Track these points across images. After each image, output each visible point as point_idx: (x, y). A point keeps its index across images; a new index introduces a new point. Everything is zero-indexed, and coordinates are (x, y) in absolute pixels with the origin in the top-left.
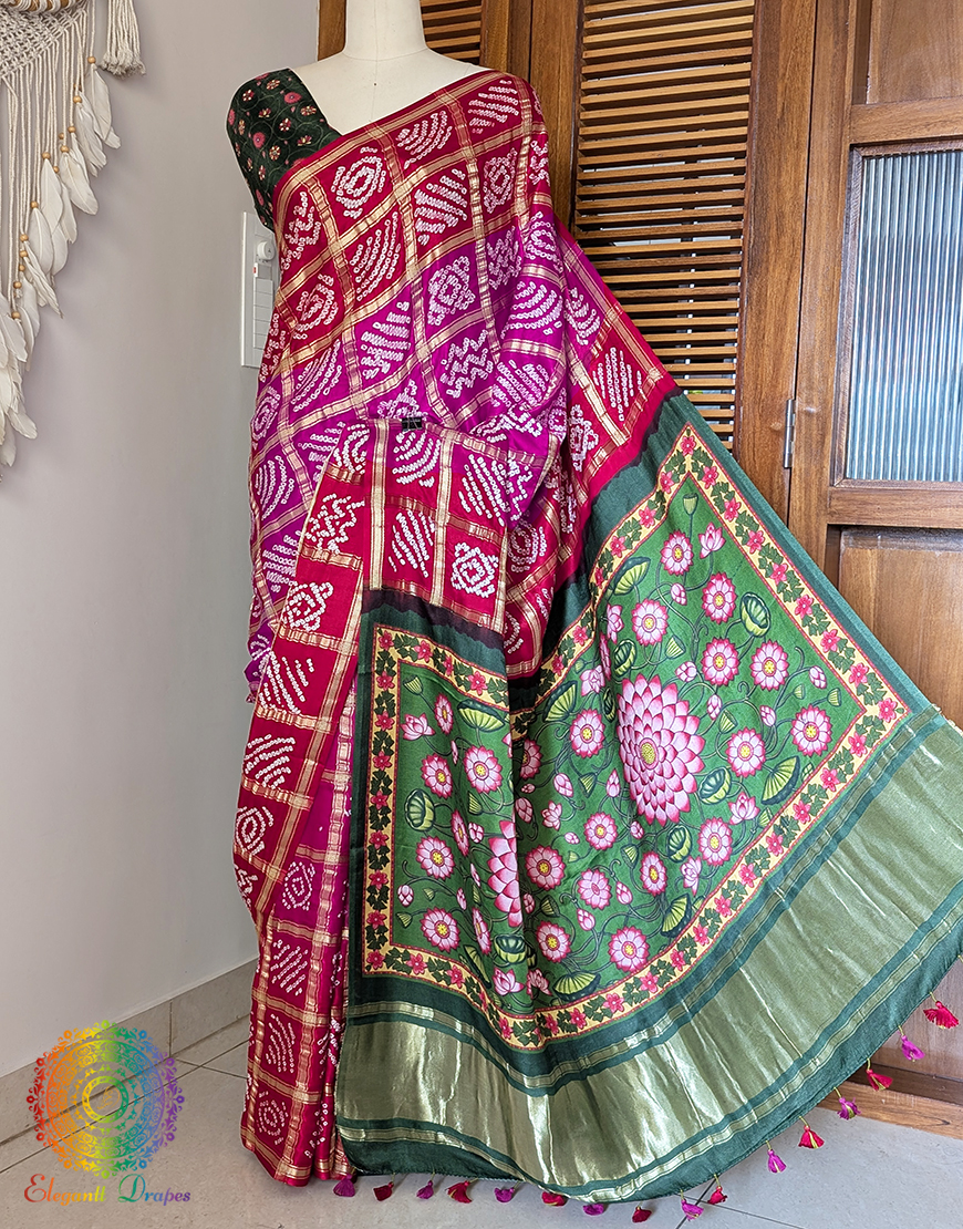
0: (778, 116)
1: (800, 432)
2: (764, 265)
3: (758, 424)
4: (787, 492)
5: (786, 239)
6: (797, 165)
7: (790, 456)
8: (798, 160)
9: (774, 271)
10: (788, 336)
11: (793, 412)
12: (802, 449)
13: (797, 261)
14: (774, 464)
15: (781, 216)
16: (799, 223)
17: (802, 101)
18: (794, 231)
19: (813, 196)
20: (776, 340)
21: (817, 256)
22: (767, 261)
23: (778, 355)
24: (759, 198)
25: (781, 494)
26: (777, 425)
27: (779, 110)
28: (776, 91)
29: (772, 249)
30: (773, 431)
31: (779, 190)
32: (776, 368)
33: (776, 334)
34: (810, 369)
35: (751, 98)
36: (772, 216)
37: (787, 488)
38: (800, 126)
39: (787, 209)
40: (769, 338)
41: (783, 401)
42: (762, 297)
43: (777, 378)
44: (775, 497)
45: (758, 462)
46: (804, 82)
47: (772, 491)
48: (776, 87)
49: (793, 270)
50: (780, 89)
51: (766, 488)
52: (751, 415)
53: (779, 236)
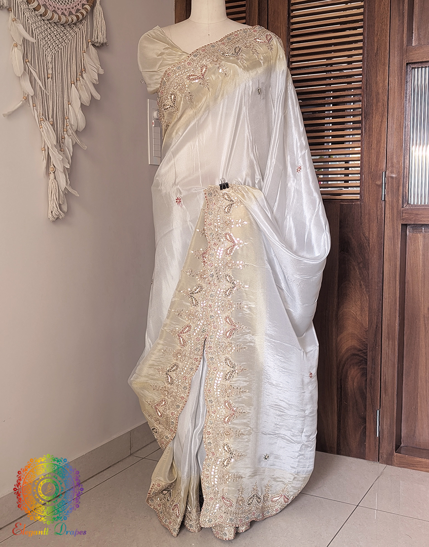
0: (375, 51)
1: (388, 186)
2: (371, 115)
3: (370, 182)
4: (384, 211)
5: (380, 104)
6: (384, 72)
7: (385, 195)
8: (384, 70)
9: (375, 117)
10: (382, 145)
11: (385, 177)
12: (390, 192)
13: (385, 113)
14: (378, 199)
15: (378, 93)
16: (385, 97)
17: (385, 45)
18: (384, 100)
19: (391, 85)
20: (377, 147)
21: (393, 111)
22: (372, 113)
23: (378, 153)
24: (368, 87)
25: (381, 212)
26: (379, 183)
27: (376, 49)
28: (374, 41)
29: (374, 108)
30: (377, 185)
31: (376, 83)
32: (377, 159)
33: (377, 144)
34: (392, 159)
35: (363, 44)
36: (374, 94)
37: (384, 209)
38: (385, 56)
39: (380, 91)
40: (374, 146)
41: (381, 172)
42: (370, 129)
43: (378, 163)
44: (379, 213)
45: (371, 198)
46: (386, 37)
47: (377, 211)
48: (374, 39)
49: (384, 117)
50: (376, 40)
51: (375, 209)
52: (368, 178)
53: (377, 103)
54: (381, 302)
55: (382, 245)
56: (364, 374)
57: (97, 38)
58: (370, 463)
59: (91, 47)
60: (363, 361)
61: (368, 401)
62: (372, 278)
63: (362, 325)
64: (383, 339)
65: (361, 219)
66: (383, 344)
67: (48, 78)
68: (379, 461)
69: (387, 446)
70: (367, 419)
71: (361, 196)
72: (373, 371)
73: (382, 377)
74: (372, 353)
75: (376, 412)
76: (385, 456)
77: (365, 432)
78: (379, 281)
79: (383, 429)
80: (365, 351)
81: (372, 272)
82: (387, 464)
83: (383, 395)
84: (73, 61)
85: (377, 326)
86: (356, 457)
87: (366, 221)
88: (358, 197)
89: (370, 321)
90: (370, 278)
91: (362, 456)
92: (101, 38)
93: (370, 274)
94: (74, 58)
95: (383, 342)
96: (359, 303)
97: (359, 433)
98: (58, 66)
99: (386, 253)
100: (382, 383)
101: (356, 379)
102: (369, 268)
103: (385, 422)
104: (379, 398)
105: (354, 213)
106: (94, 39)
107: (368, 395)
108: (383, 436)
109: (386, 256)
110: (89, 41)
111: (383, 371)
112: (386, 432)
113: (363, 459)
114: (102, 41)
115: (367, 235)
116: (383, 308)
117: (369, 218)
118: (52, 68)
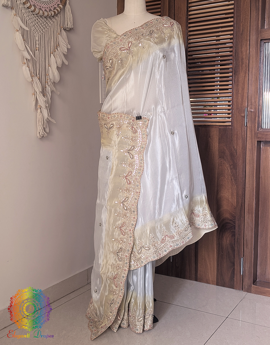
0: (241, 32)
1: (249, 116)
2: (238, 72)
3: (238, 115)
4: (246, 132)
5: (244, 65)
7: (247, 123)
8: (247, 44)
9: (241, 74)
10: (245, 91)
11: (247, 111)
12: (250, 121)
13: (247, 71)
14: (242, 125)
15: (242, 59)
16: (247, 61)
17: (247, 28)
18: (246, 63)
19: (251, 53)
20: (242, 92)
21: (253, 70)
22: (239, 71)
23: (243, 96)
24: (236, 54)
25: (245, 133)
26: (243, 115)
27: (241, 31)
29: (240, 68)
30: (242, 116)
31: (242, 52)
32: (242, 100)
33: (242, 91)
34: (251, 100)
35: (234, 28)
36: (240, 59)
37: (246, 131)
38: (247, 35)
39: (244, 57)
40: (240, 91)
41: (244, 108)
42: (238, 81)
43: (243, 102)
44: (243, 134)
45: (238, 124)
46: (248, 23)
47: (242, 133)
48: (240, 25)
49: (246, 73)
50: (241, 25)
51: (240, 131)
52: (236, 112)
53: (242, 64)
54: (244, 190)
55: (245, 154)
56: (234, 235)
57: (67, 25)
58: (237, 291)
59: (63, 31)
60: (233, 227)
61: (236, 253)
62: (238, 175)
63: (232, 204)
64: (245, 213)
65: (232, 138)
66: (245, 217)
67: (36, 50)
68: (242, 290)
69: (248, 281)
70: (235, 263)
71: (232, 123)
72: (239, 233)
73: (245, 237)
74: (239, 222)
75: (241, 259)
76: (246, 287)
77: (234, 271)
78: (243, 177)
79: (245, 270)
80: (234, 221)
81: (238, 171)
82: (248, 292)
83: (245, 249)
84: (52, 40)
85: (242, 205)
86: (228, 287)
87: (235, 139)
88: (230, 124)
89: (237, 202)
90: (237, 175)
91: (232, 287)
92: (70, 25)
93: (237, 172)
94: (53, 38)
95: (245, 215)
96: (230, 190)
97: (230, 272)
98: (42, 43)
99: (247, 159)
100: (244, 241)
101: (228, 238)
102: (237, 169)
103: (246, 266)
104: (243, 250)
105: (228, 134)
106: (65, 26)
107: (236, 248)
108: (245, 274)
109: (247, 161)
110: (62, 27)
111: (246, 233)
112: (247, 272)
113: (233, 288)
114: (70, 27)
115: (235, 147)
116: (246, 193)
117: (237, 137)
118: (39, 44)
